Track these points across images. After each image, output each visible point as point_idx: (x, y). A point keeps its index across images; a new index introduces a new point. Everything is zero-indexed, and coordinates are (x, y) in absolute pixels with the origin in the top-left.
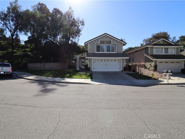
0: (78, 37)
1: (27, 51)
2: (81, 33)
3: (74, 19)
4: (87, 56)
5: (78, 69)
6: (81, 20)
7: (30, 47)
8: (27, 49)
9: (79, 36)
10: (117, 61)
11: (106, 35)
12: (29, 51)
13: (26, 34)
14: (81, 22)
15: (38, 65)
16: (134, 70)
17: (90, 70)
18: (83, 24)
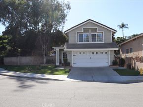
0: (62, 23)
1: (5, 43)
2: (66, 18)
3: (57, 3)
4: (67, 48)
5: (58, 64)
6: (66, 3)
7: (8, 38)
8: (4, 41)
9: (64, 23)
10: (104, 53)
11: (90, 22)
12: (7, 43)
13: (4, 24)
14: (66, 5)
15: (14, 60)
16: (129, 65)
17: (70, 65)
18: (69, 8)
